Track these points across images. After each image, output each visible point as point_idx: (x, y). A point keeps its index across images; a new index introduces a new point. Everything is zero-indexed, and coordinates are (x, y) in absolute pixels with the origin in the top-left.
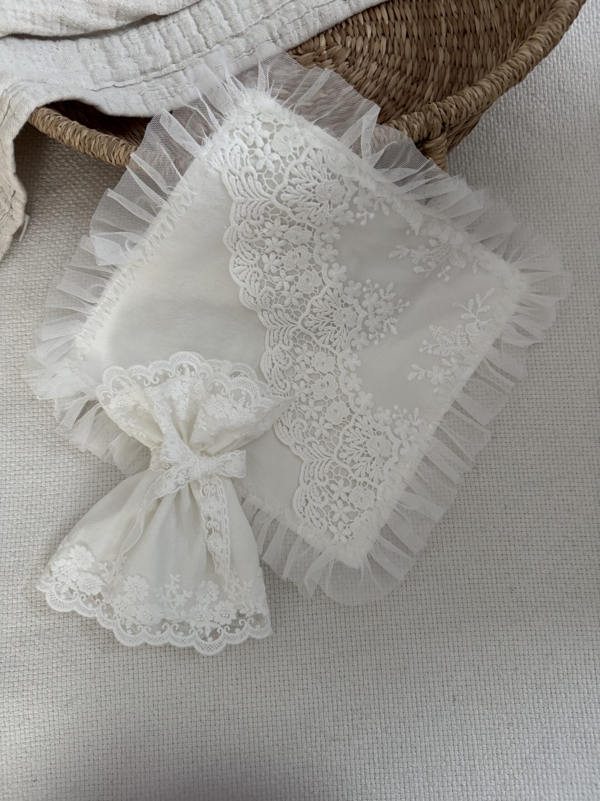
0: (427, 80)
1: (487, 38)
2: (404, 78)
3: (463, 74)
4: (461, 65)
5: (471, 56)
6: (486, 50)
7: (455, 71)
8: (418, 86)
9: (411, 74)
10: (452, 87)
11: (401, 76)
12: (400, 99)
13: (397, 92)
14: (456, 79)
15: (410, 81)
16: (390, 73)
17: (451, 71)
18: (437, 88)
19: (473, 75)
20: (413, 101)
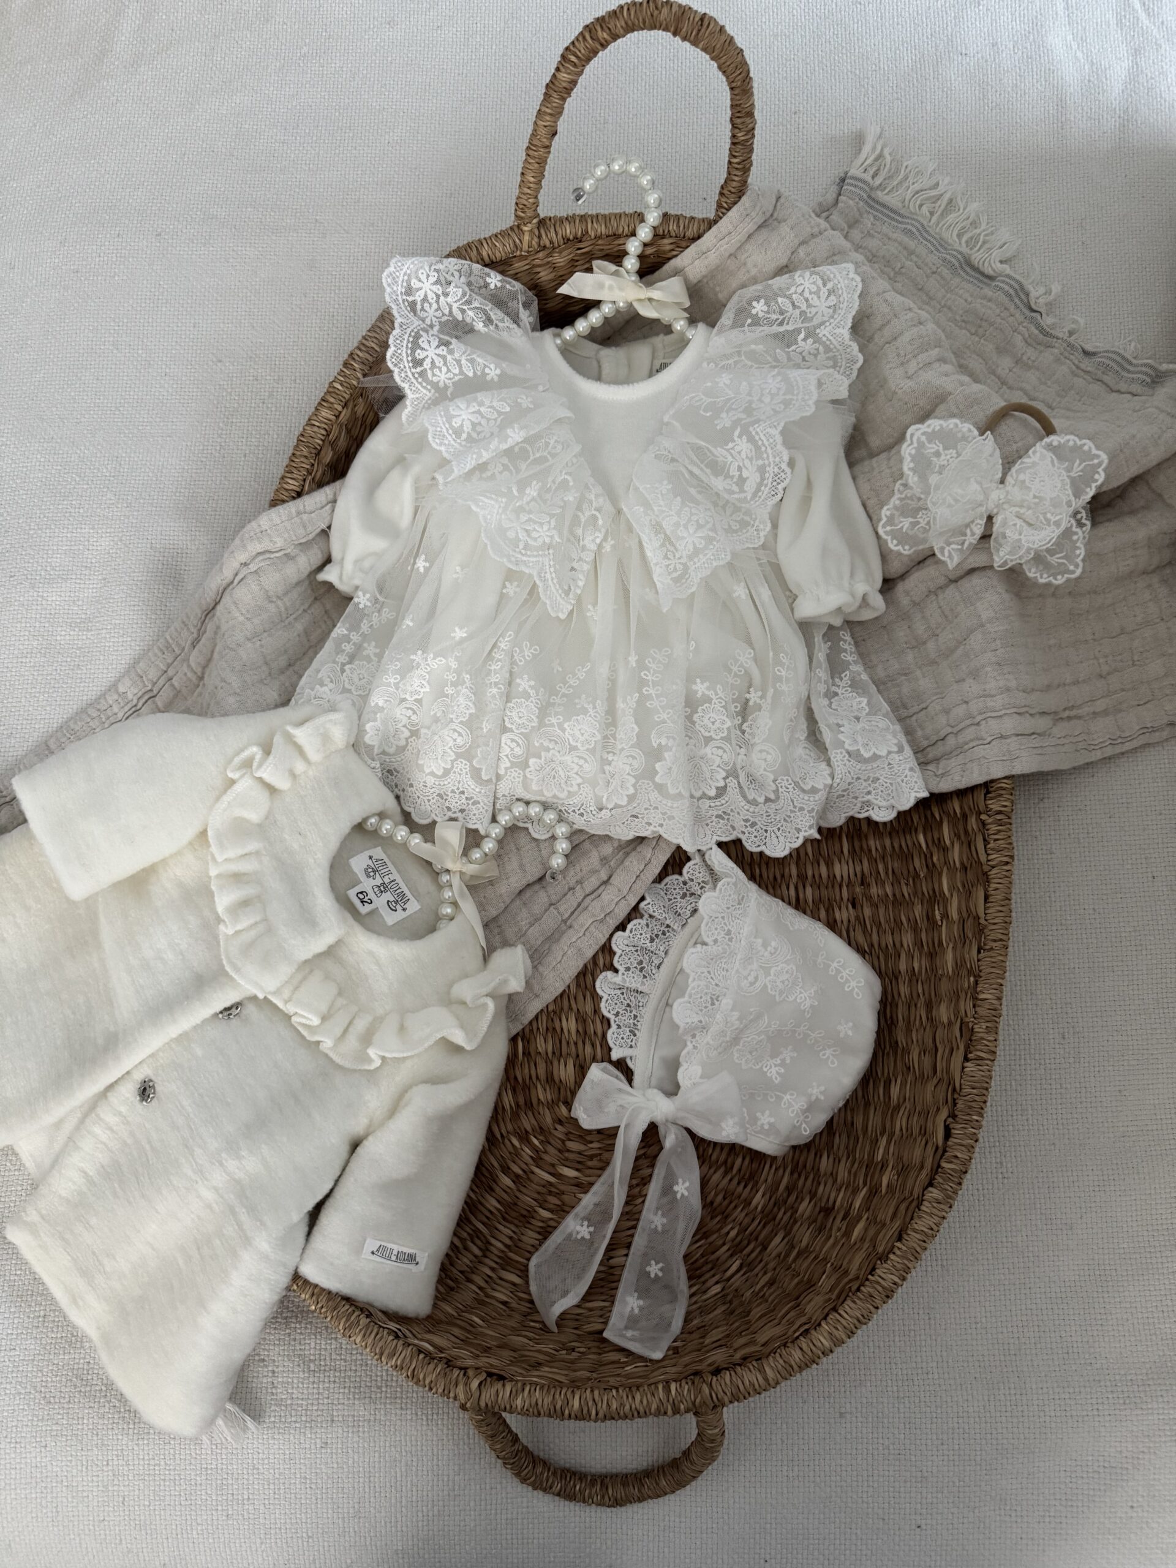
0: (757, 1182)
1: (844, 1137)
2: (729, 1177)
3: (806, 1179)
4: (805, 1166)
5: (821, 1157)
6: (841, 1152)
7: (796, 1175)
8: (745, 1187)
9: (740, 1170)
10: (788, 1196)
11: (726, 1173)
12: (721, 1204)
13: (716, 1195)
14: (795, 1185)
15: (736, 1181)
16: (712, 1170)
17: (792, 1173)
18: (768, 1196)
19: (819, 1184)
20: (736, 1207)
